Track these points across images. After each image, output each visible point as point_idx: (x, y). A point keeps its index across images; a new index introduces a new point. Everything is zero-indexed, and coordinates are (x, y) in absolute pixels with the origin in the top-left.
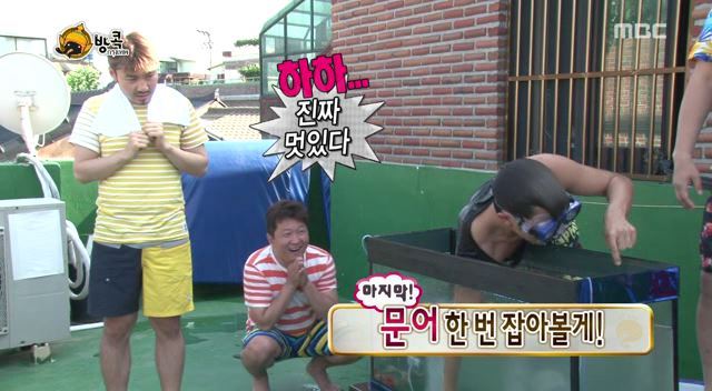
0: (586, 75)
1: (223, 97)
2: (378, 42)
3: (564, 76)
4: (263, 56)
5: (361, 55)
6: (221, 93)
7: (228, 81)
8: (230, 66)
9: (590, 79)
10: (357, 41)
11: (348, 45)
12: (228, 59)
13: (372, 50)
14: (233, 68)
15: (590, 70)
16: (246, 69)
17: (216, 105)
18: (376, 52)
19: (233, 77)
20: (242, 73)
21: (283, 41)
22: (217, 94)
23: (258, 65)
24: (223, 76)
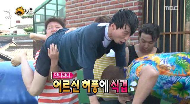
0: (177, 32)
1: (16, 41)
2: (86, 18)
3: (167, 33)
4: (35, 23)
5: (79, 23)
6: (15, 39)
7: (18, 34)
8: (20, 27)
9: (179, 35)
10: (77, 18)
11: (73, 19)
12: (18, 24)
13: (83, 21)
14: (21, 28)
15: (179, 30)
16: (27, 28)
17: (13, 45)
18: (85, 23)
19: (21, 32)
20: (25, 30)
21: (44, 17)
22: (13, 40)
23: (33, 27)
24: (16, 32)
